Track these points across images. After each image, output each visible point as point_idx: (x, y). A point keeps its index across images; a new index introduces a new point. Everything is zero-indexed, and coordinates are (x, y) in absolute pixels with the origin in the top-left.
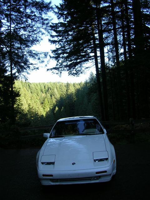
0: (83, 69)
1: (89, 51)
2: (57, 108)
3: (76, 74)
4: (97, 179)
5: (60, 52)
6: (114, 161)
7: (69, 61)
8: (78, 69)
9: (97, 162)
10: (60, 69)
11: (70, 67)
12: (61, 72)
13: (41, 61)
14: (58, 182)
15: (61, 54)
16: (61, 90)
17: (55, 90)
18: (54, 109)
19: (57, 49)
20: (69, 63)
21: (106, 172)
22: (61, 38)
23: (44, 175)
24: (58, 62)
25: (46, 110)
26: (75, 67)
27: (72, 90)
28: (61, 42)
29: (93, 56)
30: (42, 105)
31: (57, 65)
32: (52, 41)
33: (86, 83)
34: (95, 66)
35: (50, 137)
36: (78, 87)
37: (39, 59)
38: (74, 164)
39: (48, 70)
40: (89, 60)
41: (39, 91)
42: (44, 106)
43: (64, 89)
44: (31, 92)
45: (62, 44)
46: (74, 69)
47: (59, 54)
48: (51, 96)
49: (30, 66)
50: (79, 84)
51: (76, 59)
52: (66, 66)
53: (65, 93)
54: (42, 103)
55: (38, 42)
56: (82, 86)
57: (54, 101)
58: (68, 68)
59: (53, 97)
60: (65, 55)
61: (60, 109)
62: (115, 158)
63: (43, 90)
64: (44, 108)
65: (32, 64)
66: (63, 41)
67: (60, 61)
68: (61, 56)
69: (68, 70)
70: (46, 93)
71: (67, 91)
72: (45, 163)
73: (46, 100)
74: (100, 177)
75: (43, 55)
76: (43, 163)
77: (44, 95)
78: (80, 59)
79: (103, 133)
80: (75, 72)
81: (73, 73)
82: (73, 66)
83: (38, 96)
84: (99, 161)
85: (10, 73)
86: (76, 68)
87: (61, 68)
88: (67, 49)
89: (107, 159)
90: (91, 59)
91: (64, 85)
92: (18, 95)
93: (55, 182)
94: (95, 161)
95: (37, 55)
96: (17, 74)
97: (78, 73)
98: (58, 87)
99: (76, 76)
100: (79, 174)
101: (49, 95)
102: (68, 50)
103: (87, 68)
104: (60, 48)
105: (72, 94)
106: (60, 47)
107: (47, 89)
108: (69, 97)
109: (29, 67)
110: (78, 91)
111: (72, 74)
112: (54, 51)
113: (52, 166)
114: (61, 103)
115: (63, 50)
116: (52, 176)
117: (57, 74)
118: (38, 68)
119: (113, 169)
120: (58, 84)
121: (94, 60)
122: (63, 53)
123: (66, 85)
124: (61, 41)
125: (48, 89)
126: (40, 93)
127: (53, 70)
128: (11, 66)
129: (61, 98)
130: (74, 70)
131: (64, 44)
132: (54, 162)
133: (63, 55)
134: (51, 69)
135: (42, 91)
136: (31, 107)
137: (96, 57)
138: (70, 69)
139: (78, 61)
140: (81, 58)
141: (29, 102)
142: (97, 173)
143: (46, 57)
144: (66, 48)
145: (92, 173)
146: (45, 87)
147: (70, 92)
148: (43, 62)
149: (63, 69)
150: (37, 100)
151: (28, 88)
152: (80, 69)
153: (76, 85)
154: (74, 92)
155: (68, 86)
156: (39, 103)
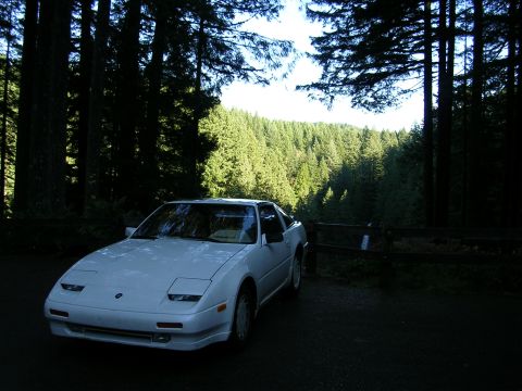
0: (394, 93)
2: (330, 193)
3: (374, 105)
5: (334, 43)
7: (353, 69)
8: (380, 93)
10: (331, 89)
11: (358, 85)
12: (332, 97)
13: (272, 63)
15: (336, 48)
16: (347, 146)
17: (332, 144)
18: (322, 193)
19: (328, 36)
21: (179, 325)
22: (340, 7)
23: (53, 311)
24: (326, 68)
25: (301, 193)
26: (372, 86)
27: (376, 149)
28: (339, 19)
29: (421, 61)
30: (293, 179)
31: (324, 76)
32: (318, 13)
33: (415, 133)
34: (423, 89)
36: (393, 142)
37: (269, 57)
38: (119, 296)
39: (298, 87)
40: (411, 72)
41: (290, 143)
42: (299, 183)
43: (356, 145)
44: (268, 145)
45: (341, 22)
46: (368, 91)
47: (329, 48)
48: (319, 159)
49: (249, 73)
50: (397, 136)
52: (346, 82)
53: (356, 155)
54: (294, 175)
55: (275, 14)
56: (403, 140)
57: (326, 173)
58: (352, 88)
59: (323, 161)
60: (347, 53)
61: (337, 194)
63: (301, 143)
64: (296, 189)
65: (253, 70)
66: (344, 17)
67: (332, 69)
68: (337, 53)
69: (352, 93)
70: (306, 149)
71: (361, 148)
73: (305, 167)
75: (279, 50)
77: (300, 154)
79: (253, 242)
80: (372, 100)
81: (366, 102)
82: (365, 84)
83: (286, 155)
86: (375, 89)
87: (333, 85)
88: (353, 37)
89: (196, 298)
90: (414, 70)
91: (355, 132)
92: (213, 145)
94: (171, 297)
95: (265, 45)
96: (215, 93)
97: (379, 102)
98: (339, 137)
99: (374, 110)
100: (120, 321)
101: (313, 156)
102: (358, 41)
103: (405, 92)
104: (333, 34)
105: (375, 159)
106: (335, 30)
107: (310, 139)
108: (366, 165)
109: (246, 76)
110: (391, 152)
111: (363, 105)
112: (318, 40)
114: (343, 179)
115: (341, 39)
116: (65, 314)
117: (321, 100)
118: (266, 82)
120: (340, 130)
121: (422, 73)
122: (343, 48)
123: (361, 133)
124: (338, 14)
125: (314, 139)
126: (291, 148)
127: (312, 91)
129: (345, 168)
130: (370, 94)
131: (347, 23)
132: (83, 287)
133: (342, 51)
134: (308, 87)
135: (296, 144)
136: (262, 181)
137: (428, 63)
138: (358, 90)
139: (384, 70)
141: (259, 168)
142: (160, 325)
143: (287, 54)
144: (351, 34)
146: (305, 133)
147: (369, 152)
148: (277, 66)
149: (338, 89)
150: (279, 165)
151: (261, 133)
152: (384, 92)
153: (388, 137)
154: (380, 156)
155: (365, 136)
156: (285, 174)
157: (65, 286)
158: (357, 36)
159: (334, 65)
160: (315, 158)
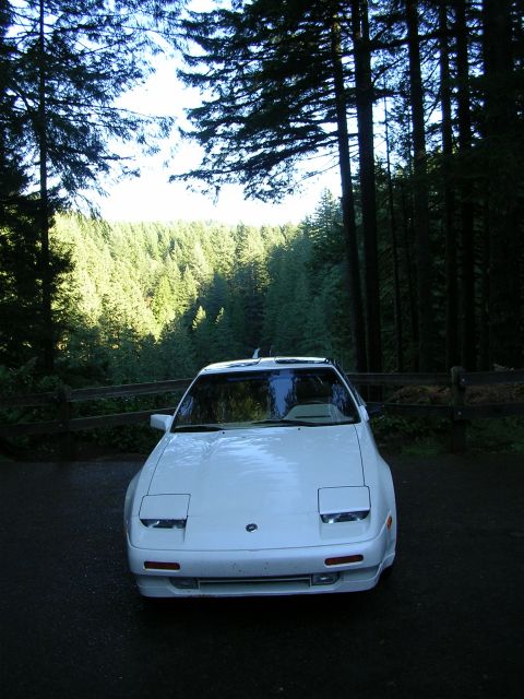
0: (297, 177)
1: (319, 116)
2: (201, 314)
3: (270, 194)
4: (330, 581)
5: (216, 115)
6: (390, 520)
7: (247, 149)
8: (278, 178)
9: (331, 521)
10: (216, 177)
11: (251, 169)
12: (218, 188)
13: (147, 148)
15: (219, 122)
16: (219, 250)
17: (198, 250)
18: (190, 315)
19: (208, 107)
20: (247, 156)
21: (359, 558)
23: (148, 564)
24: (208, 151)
25: (162, 317)
26: (269, 169)
27: (257, 250)
28: (219, 82)
29: (332, 134)
30: (150, 299)
31: (205, 161)
32: (191, 75)
33: (307, 227)
34: (338, 167)
36: (278, 240)
37: (141, 140)
38: (251, 527)
39: (172, 178)
40: (318, 148)
41: (141, 250)
42: (158, 304)
43: (229, 246)
44: (112, 255)
45: (223, 87)
46: (263, 176)
47: (211, 123)
48: (182, 269)
49: (108, 162)
50: (282, 231)
51: (273, 144)
52: (237, 167)
53: (231, 260)
54: (151, 294)
55: (139, 80)
56: (291, 236)
57: (192, 287)
58: (243, 173)
59: (188, 272)
60: (235, 127)
61: (211, 315)
62: (392, 512)
63: (155, 249)
64: (156, 312)
65: (116, 158)
66: (226, 79)
67: (216, 150)
68: (220, 129)
69: (243, 181)
70: (164, 257)
71: (237, 251)
72: (153, 521)
73: (164, 281)
74: (339, 575)
75: (155, 128)
76: (146, 522)
77: (156, 265)
78: (285, 142)
79: (357, 420)
80: (269, 188)
81: (261, 192)
82: (259, 168)
83: (137, 267)
84: (338, 521)
85: (38, 188)
86: (272, 173)
87: (218, 172)
88: (240, 106)
89: (365, 514)
90: (325, 145)
91: (226, 231)
92: (65, 264)
93: (183, 587)
94: (324, 519)
95: (133, 125)
96: (63, 193)
97: (277, 191)
98: (207, 238)
99: (272, 201)
101: (173, 265)
102: (246, 112)
103: (311, 175)
104: (216, 103)
105: (256, 263)
106: (217, 97)
107: (168, 244)
108: (246, 273)
109: (105, 168)
110: (277, 253)
111: (257, 196)
112: (196, 113)
113: (176, 531)
114: (215, 294)
115: (226, 110)
116: (176, 566)
117: (204, 192)
118: (136, 174)
119: (385, 549)
120: (206, 228)
121: (336, 145)
122: (228, 121)
123: (235, 231)
124: (220, 76)
125: (172, 243)
126: (143, 257)
127: (192, 181)
128: (42, 163)
129: (217, 278)
130: (266, 180)
131: (231, 88)
132: (185, 521)
133: (227, 126)
134: (185, 177)
135: (149, 251)
136: (110, 306)
137: (342, 135)
138: (250, 176)
139: (280, 148)
140: (291, 141)
141: (105, 289)
142: (330, 561)
143: (167, 135)
144: (238, 102)
145: (312, 561)
146: (160, 236)
147: (247, 256)
148: (155, 150)
149: (224, 176)
150: (131, 282)
152: (283, 177)
153: (270, 234)
154: (262, 259)
155: (240, 234)
156: (140, 293)
158: (247, 104)
159: (219, 145)
160: (177, 268)
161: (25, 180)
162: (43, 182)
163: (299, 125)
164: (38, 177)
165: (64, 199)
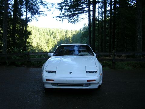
0: (79, 19)
3: (74, 22)
4: (88, 86)
5: (63, 5)
6: (101, 74)
7: (69, 12)
8: (75, 19)
10: (62, 17)
11: (70, 16)
12: (63, 20)
13: (49, 9)
14: (57, 86)
16: (62, 35)
17: (57, 34)
18: (55, 48)
20: (69, 14)
21: (95, 80)
23: (47, 80)
24: (61, 12)
26: (74, 17)
27: (70, 35)
31: (60, 14)
33: (80, 31)
34: (88, 17)
35: (53, 56)
36: (74, 33)
37: (48, 8)
38: (70, 73)
39: (53, 17)
40: (84, 13)
42: (48, 45)
43: (64, 34)
44: (40, 34)
46: (72, 18)
48: (54, 38)
49: (41, 12)
50: (75, 31)
51: (75, 11)
52: (67, 16)
53: (64, 37)
54: (47, 43)
56: (77, 32)
57: (56, 42)
58: (68, 17)
59: (55, 39)
60: (67, 7)
62: (102, 72)
63: (49, 34)
64: (48, 47)
67: (63, 12)
68: (64, 8)
69: (68, 19)
71: (66, 35)
72: (48, 71)
73: (50, 40)
74: (90, 84)
75: (51, 5)
77: (49, 37)
80: (73, 21)
82: (72, 16)
83: (45, 37)
84: (89, 73)
85: (25, 17)
86: (74, 18)
87: (63, 17)
88: (68, 3)
89: (96, 72)
92: (30, 33)
93: (55, 86)
94: (87, 72)
95: (46, 5)
96: (30, 18)
97: (75, 21)
98: (59, 32)
100: (74, 81)
101: (52, 37)
103: (82, 19)
104: (63, 2)
105: (70, 38)
108: (67, 40)
109: (40, 14)
110: (74, 36)
111: (71, 22)
112: (59, 4)
113: (53, 74)
115: (66, 4)
116: (53, 80)
117: (60, 21)
118: (46, 15)
120: (59, 30)
121: (88, 13)
123: (65, 31)
125: (52, 32)
127: (57, 18)
128: (26, 11)
129: (61, 40)
130: (73, 19)
132: (56, 71)
133: (66, 7)
135: (47, 34)
136: (38, 45)
137: (89, 11)
138: (70, 18)
139: (76, 12)
140: (79, 11)
141: (38, 41)
142: (88, 81)
143: (53, 7)
144: (68, 2)
145: (84, 81)
146: (50, 31)
147: (68, 36)
149: (64, 18)
150: (43, 39)
151: (37, 31)
153: (73, 32)
154: (71, 37)
155: (66, 31)
156: (45, 43)
157: (46, 71)
158: (70, 3)
159: (64, 11)
161: (22, 15)
162: (26, 16)
163: (80, 8)
164: (25, 15)
165: (30, 20)
